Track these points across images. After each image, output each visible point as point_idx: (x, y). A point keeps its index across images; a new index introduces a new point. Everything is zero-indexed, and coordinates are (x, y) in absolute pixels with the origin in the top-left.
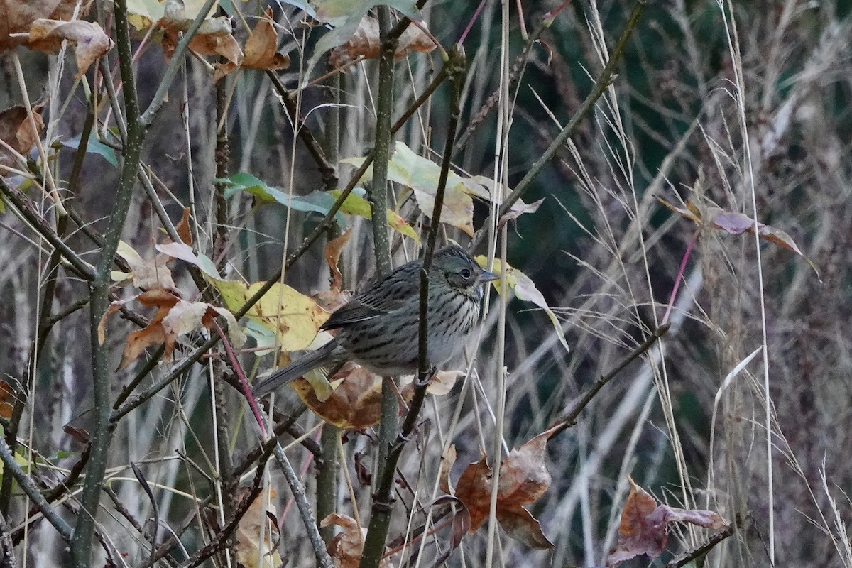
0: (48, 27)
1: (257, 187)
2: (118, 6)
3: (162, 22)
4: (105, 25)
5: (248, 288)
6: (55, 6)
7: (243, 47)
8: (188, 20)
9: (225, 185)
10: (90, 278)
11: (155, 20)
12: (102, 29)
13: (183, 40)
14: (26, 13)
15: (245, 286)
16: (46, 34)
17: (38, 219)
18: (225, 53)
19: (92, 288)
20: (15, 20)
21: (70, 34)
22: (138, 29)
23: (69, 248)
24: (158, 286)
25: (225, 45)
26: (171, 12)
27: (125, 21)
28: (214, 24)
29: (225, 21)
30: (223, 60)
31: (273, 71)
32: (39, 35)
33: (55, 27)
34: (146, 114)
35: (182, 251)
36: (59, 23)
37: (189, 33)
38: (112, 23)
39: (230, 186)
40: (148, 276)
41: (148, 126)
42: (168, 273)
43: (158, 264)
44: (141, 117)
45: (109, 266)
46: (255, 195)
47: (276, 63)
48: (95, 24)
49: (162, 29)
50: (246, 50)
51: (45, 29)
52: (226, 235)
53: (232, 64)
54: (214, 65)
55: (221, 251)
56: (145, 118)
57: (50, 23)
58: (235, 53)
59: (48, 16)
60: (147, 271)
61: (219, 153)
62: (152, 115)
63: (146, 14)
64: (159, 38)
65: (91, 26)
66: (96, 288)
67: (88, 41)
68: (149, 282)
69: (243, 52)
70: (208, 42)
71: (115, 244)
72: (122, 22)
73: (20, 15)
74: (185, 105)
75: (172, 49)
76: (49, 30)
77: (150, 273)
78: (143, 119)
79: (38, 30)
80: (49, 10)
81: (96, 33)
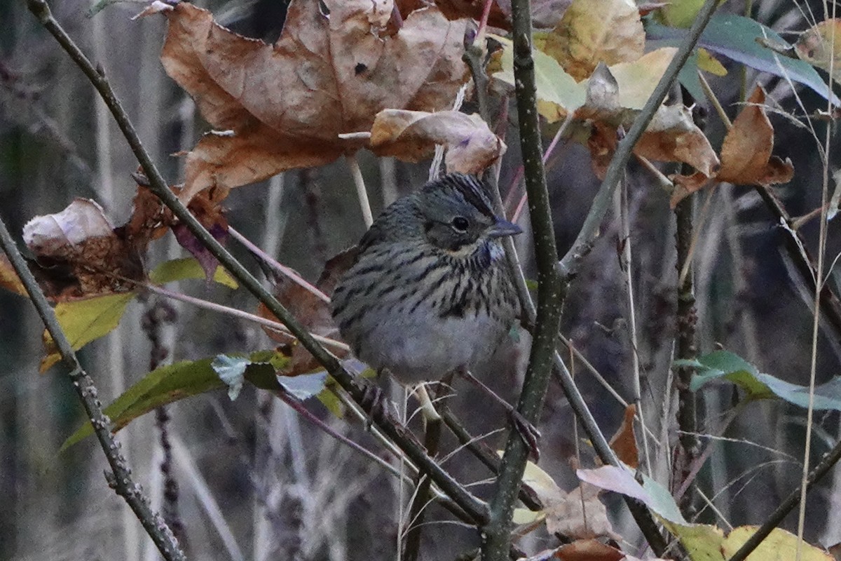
0: (399, 121)
1: (743, 372)
2: (522, 86)
3: (581, 114)
4: (494, 119)
5: (726, 535)
6: (418, 85)
7: (718, 150)
8: (624, 109)
9: (691, 369)
10: (481, 520)
11: (571, 111)
12: (485, 124)
13: (626, 139)
14: (371, 98)
15: (720, 532)
16: (398, 133)
17: (396, 427)
18: (690, 159)
19: (484, 536)
20: (355, 107)
21: (435, 132)
22: (550, 122)
23: (447, 474)
24: (586, 533)
25: (689, 147)
26: (597, 97)
27: (533, 109)
28: (674, 115)
29: (682, 111)
30: (688, 169)
31: (766, 186)
32: (387, 134)
33: (411, 122)
34: (568, 256)
35: (619, 477)
36: (419, 115)
37: (636, 128)
38: (510, 112)
39: (699, 371)
40: (569, 516)
41: (571, 277)
42: (602, 511)
43: (586, 496)
44: (560, 263)
45: (510, 503)
46: (738, 385)
47: (771, 174)
48: (475, 116)
49: (589, 121)
50: (722, 154)
51: (395, 126)
52: (695, 450)
53: (701, 177)
54: (672, 177)
55: (686, 474)
56: (565, 264)
57: (402, 116)
58: (706, 159)
59: (404, 103)
60: (568, 507)
61: (682, 318)
62: (578, 260)
63: (557, 100)
64: (584, 136)
65: (469, 120)
66: (489, 537)
67: (465, 143)
68: (572, 524)
69: (719, 157)
70: (665, 141)
71: (521, 468)
72: (529, 111)
73: (363, 100)
74: (624, 241)
75: (605, 152)
76: (404, 126)
77: (574, 511)
78: (563, 265)
79: (383, 127)
80: (408, 91)
81: (477, 130)
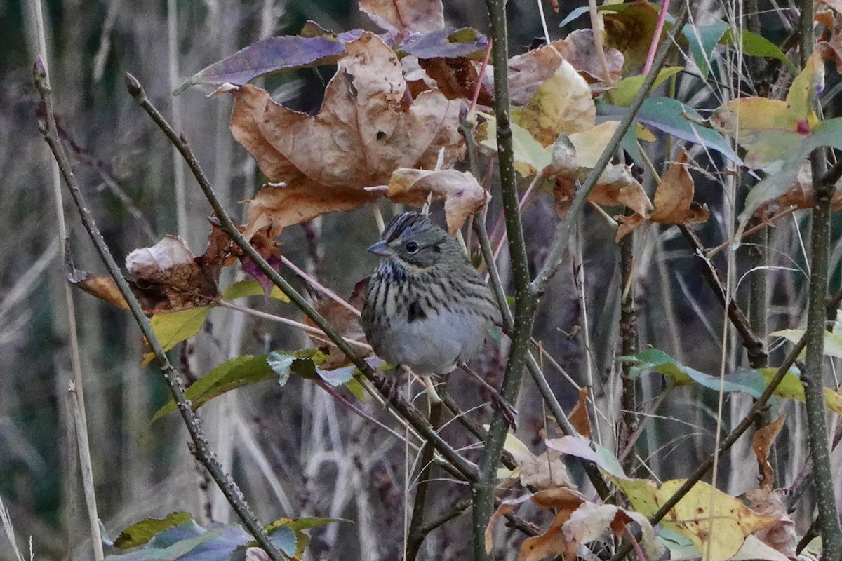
0: (410, 177)
1: (669, 365)
2: (503, 150)
3: (548, 172)
4: (482, 176)
5: (659, 487)
6: (425, 148)
7: (652, 197)
8: (580, 168)
9: (632, 364)
10: (473, 478)
11: (540, 169)
12: (475, 179)
13: (582, 189)
14: (388, 158)
15: (654, 485)
16: (409, 186)
17: (408, 408)
18: (630, 204)
19: (474, 491)
20: (376, 164)
21: (437, 185)
22: (524, 176)
23: (446, 444)
24: (551, 484)
25: (630, 194)
26: (560, 158)
27: (511, 168)
28: (617, 173)
29: (624, 169)
30: (628, 212)
31: (687, 225)
32: (401, 187)
33: (419, 178)
34: (537, 281)
35: (577, 445)
36: (424, 173)
37: (588, 183)
38: (494, 170)
39: (637, 364)
40: (538, 472)
41: (540, 294)
42: (562, 468)
43: (551, 458)
44: (532, 284)
45: (494, 465)
46: (665, 375)
47: (692, 217)
48: (468, 174)
49: (553, 176)
50: (655, 200)
51: (407, 181)
52: (634, 425)
53: (638, 217)
54: (616, 217)
55: (627, 443)
56: (536, 284)
57: (412, 173)
58: (642, 204)
59: (413, 163)
60: (537, 466)
61: (624, 325)
62: (545, 282)
63: (529, 162)
64: (550, 188)
65: (462, 176)
66: (479, 492)
67: (460, 194)
68: (539, 479)
69: (653, 204)
70: (611, 191)
71: (503, 438)
72: (508, 169)
73: (382, 160)
74: (579, 267)
75: (566, 198)
76: (412, 182)
77: (541, 469)
78: (534, 286)
79: (397, 182)
80: (417, 153)
81: (468, 185)
